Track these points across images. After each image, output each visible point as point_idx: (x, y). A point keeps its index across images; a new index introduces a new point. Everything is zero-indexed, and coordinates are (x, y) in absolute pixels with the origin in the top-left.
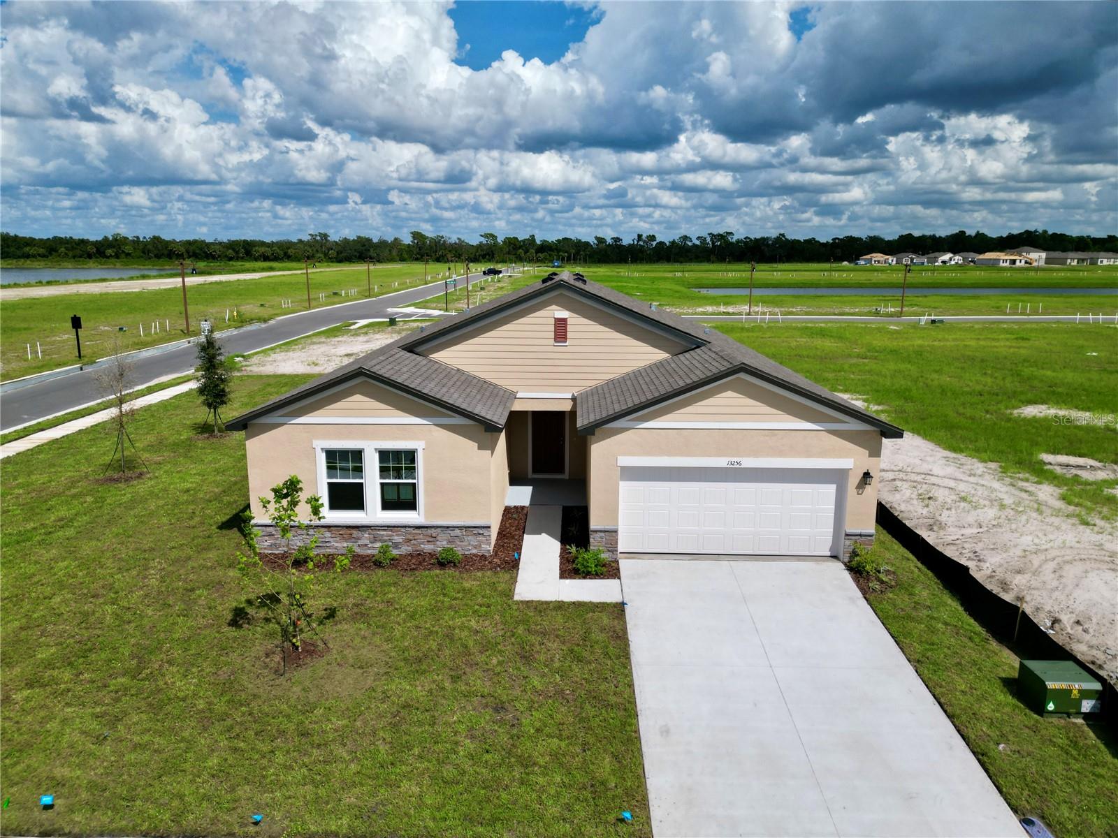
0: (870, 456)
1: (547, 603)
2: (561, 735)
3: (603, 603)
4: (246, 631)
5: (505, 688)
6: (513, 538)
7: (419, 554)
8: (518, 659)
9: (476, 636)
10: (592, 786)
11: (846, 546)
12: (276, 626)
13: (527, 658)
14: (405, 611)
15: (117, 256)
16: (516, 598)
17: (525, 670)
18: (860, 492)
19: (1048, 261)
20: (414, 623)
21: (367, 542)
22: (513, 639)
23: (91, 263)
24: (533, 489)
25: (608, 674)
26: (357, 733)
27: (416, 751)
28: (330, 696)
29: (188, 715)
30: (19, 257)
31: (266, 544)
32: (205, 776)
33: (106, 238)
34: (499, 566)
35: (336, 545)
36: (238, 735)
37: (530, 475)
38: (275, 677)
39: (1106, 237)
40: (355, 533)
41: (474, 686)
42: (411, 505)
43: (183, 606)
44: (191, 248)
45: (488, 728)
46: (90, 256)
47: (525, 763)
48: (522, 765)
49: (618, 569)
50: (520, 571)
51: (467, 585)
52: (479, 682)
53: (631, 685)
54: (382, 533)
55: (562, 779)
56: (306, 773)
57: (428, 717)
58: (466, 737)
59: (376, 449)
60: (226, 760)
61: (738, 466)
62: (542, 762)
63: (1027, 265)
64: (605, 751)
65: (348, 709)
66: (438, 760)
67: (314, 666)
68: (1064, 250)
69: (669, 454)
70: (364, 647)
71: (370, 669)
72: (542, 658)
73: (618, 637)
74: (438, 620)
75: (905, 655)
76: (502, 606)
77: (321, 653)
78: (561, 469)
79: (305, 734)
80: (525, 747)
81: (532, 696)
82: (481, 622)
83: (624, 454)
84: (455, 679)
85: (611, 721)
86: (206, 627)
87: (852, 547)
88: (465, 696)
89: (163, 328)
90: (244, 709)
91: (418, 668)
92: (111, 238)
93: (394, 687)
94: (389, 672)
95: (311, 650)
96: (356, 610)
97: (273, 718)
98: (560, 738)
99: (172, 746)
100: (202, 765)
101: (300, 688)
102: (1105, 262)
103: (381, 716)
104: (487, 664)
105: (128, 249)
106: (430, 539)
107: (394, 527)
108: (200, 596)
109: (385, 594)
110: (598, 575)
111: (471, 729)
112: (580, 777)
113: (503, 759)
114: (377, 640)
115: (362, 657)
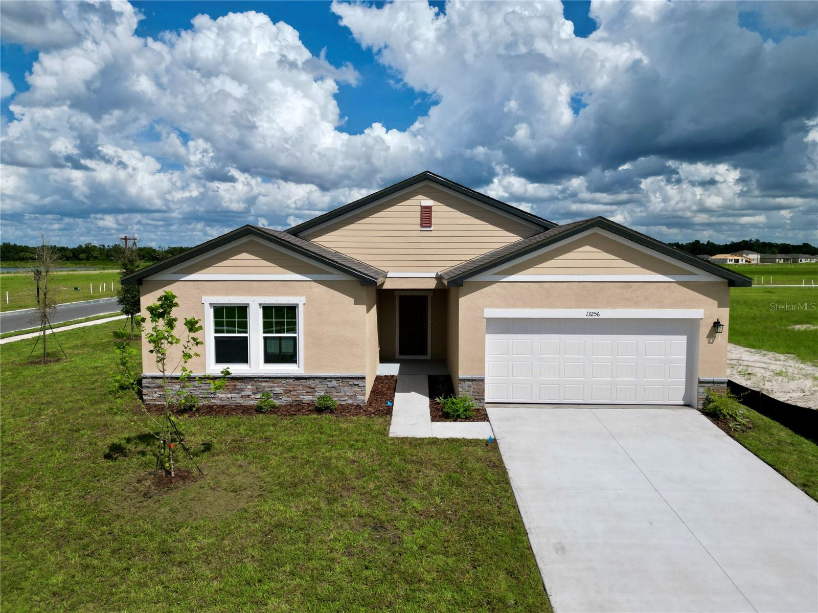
0: (719, 306)
1: (422, 439)
2: (448, 552)
3: (476, 440)
4: (122, 462)
5: (384, 509)
6: (385, 394)
7: (299, 404)
8: (396, 484)
9: (353, 465)
10: (488, 603)
11: (698, 393)
12: (153, 457)
13: (405, 483)
14: (282, 445)
15: (88, 259)
16: (391, 435)
17: (403, 493)
18: (711, 341)
19: (762, 260)
20: (291, 454)
21: (250, 393)
22: (390, 468)
23: (68, 264)
24: (400, 365)
25: (490, 497)
26: (223, 551)
27: (288, 568)
28: (199, 516)
29: (43, 534)
30: (16, 260)
31: (156, 395)
32: (45, 594)
33: (80, 247)
34: (373, 413)
35: (221, 396)
36: (93, 553)
37: (397, 356)
38: (143, 499)
39: (801, 244)
40: (239, 385)
41: (352, 507)
42: (291, 358)
43: (64, 443)
44: (142, 253)
45: (366, 545)
46: (68, 259)
47: (409, 579)
48: (407, 582)
49: (486, 415)
50: (393, 417)
51: (344, 426)
52: (355, 504)
53: (515, 506)
54: (264, 384)
55: (453, 597)
56: (161, 590)
57: (302, 536)
58: (343, 554)
59: (260, 304)
60: (73, 577)
61: (596, 317)
62: (428, 577)
63: (747, 263)
64: (498, 567)
65: (216, 528)
66: (312, 577)
67: (185, 489)
68: (773, 253)
69: (532, 306)
70: (239, 474)
71: (243, 492)
72: (420, 482)
73: (495, 466)
74: (315, 452)
75: (789, 480)
76: (377, 441)
77: (195, 479)
78: (423, 351)
79: (166, 552)
80: (408, 563)
81: (412, 517)
82: (357, 453)
83: (489, 307)
84: (329, 502)
85: (500, 538)
86: (83, 459)
87: (706, 395)
88: (342, 516)
89: (108, 289)
90: (105, 528)
91: (293, 491)
92: (84, 246)
93: (267, 508)
94: (262, 495)
95: (185, 476)
96: (234, 444)
97: (135, 537)
98: (446, 554)
99: (17, 564)
100: (45, 582)
101: (168, 508)
102: (804, 261)
103: (250, 535)
104: (364, 488)
105: (96, 254)
106: (309, 390)
107: (275, 378)
108: (83, 435)
109: (263, 433)
110: (467, 419)
111: (348, 547)
112: (472, 593)
113: (384, 576)
114: (253, 468)
115: (235, 482)
